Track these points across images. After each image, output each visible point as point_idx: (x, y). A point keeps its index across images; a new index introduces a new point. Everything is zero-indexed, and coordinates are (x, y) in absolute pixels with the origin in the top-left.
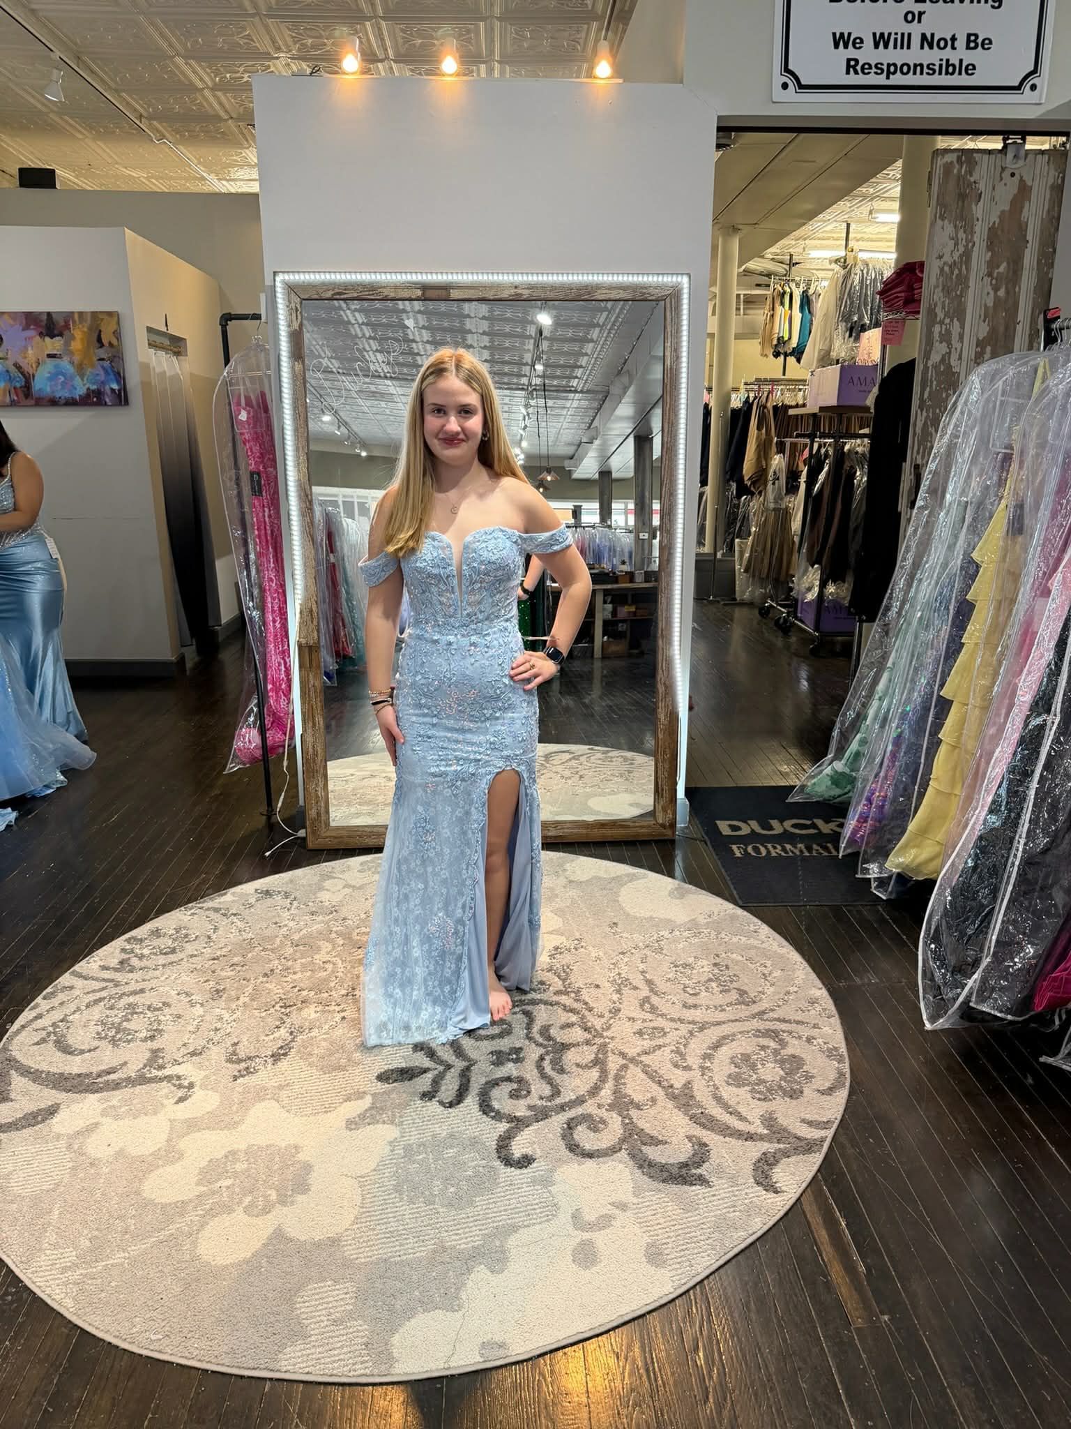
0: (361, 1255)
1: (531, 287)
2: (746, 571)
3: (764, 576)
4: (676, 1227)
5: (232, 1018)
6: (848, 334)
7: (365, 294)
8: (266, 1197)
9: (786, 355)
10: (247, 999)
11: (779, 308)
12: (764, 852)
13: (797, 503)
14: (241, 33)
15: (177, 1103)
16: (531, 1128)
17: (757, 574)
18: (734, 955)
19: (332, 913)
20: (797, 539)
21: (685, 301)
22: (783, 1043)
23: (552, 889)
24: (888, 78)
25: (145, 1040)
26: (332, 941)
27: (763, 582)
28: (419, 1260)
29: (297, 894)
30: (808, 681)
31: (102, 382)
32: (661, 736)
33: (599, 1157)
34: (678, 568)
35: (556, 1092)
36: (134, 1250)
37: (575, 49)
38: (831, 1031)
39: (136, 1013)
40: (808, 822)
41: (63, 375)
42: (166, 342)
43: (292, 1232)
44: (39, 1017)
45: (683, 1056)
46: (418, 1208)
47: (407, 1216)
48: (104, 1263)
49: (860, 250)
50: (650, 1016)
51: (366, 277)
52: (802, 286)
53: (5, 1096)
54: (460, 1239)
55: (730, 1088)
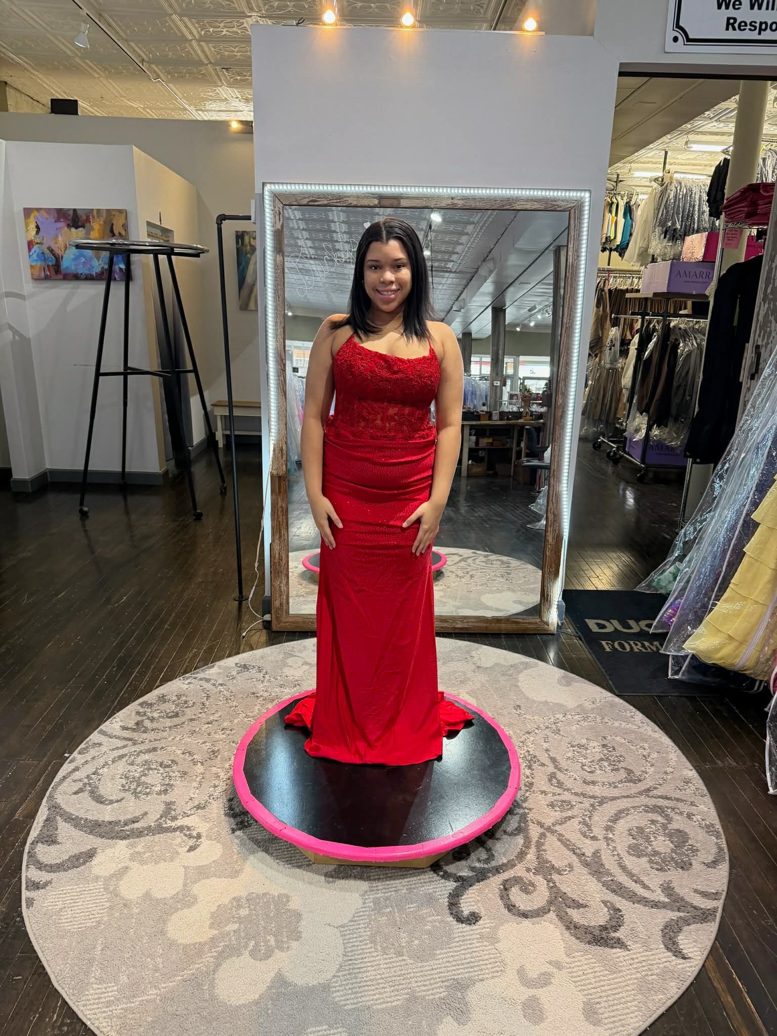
0: (348, 1002)
1: (465, 198)
3: (596, 418)
4: (606, 988)
7: (334, 202)
8: (266, 942)
9: (611, 250)
11: (608, 215)
12: (628, 648)
13: (628, 364)
15: (188, 851)
16: (474, 887)
17: (591, 417)
18: (618, 738)
19: (295, 686)
20: (626, 393)
21: (586, 212)
22: (669, 820)
23: (464, 673)
24: (760, 33)
25: (159, 793)
27: (596, 422)
28: (397, 1010)
29: (268, 669)
32: (548, 554)
33: (533, 917)
35: (491, 857)
36: (164, 987)
37: (479, 12)
38: (706, 809)
39: (152, 769)
41: (84, 256)
42: (160, 233)
43: (291, 977)
44: (76, 769)
45: (589, 828)
46: (390, 959)
47: (382, 966)
48: (140, 999)
49: (675, 172)
50: (558, 791)
51: (335, 189)
52: (625, 198)
53: (53, 838)
54: (428, 990)
55: (631, 858)
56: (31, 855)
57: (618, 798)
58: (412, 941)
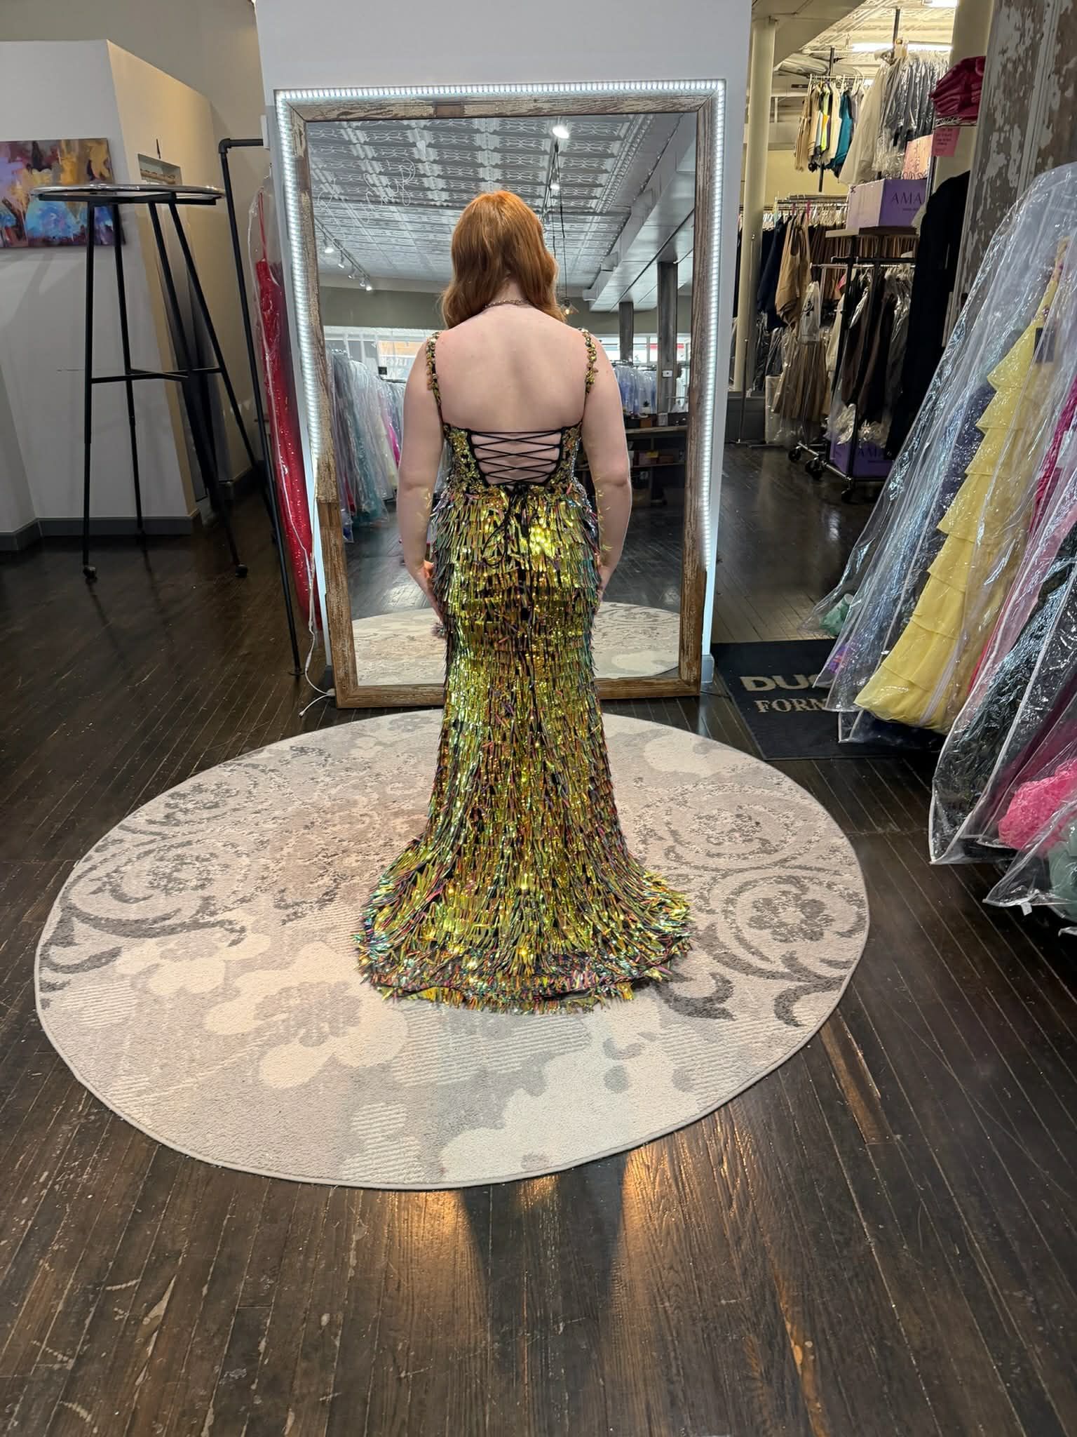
0: (409, 1080)
1: (552, 99)
2: (775, 412)
3: (795, 416)
4: (703, 1056)
5: (277, 868)
6: (892, 142)
7: (372, 114)
8: (319, 1029)
9: (823, 168)
10: (291, 850)
11: (817, 113)
12: (789, 707)
13: (832, 336)
15: (229, 946)
17: (787, 415)
18: (757, 806)
19: (365, 769)
20: (831, 376)
21: (720, 112)
22: (804, 889)
25: (196, 888)
26: (366, 795)
27: (794, 423)
28: (464, 1084)
29: (331, 751)
30: (839, 528)
32: (687, 592)
34: (709, 412)
36: (202, 1076)
38: (851, 878)
39: (185, 864)
41: (56, 212)
42: (159, 171)
43: (345, 1060)
44: (93, 868)
45: (706, 901)
48: (176, 1087)
49: (911, 42)
50: (674, 864)
51: (374, 94)
52: (843, 86)
53: (69, 940)
54: (501, 1065)
55: (753, 930)
56: (44, 957)
57: (746, 870)
58: (487, 1022)
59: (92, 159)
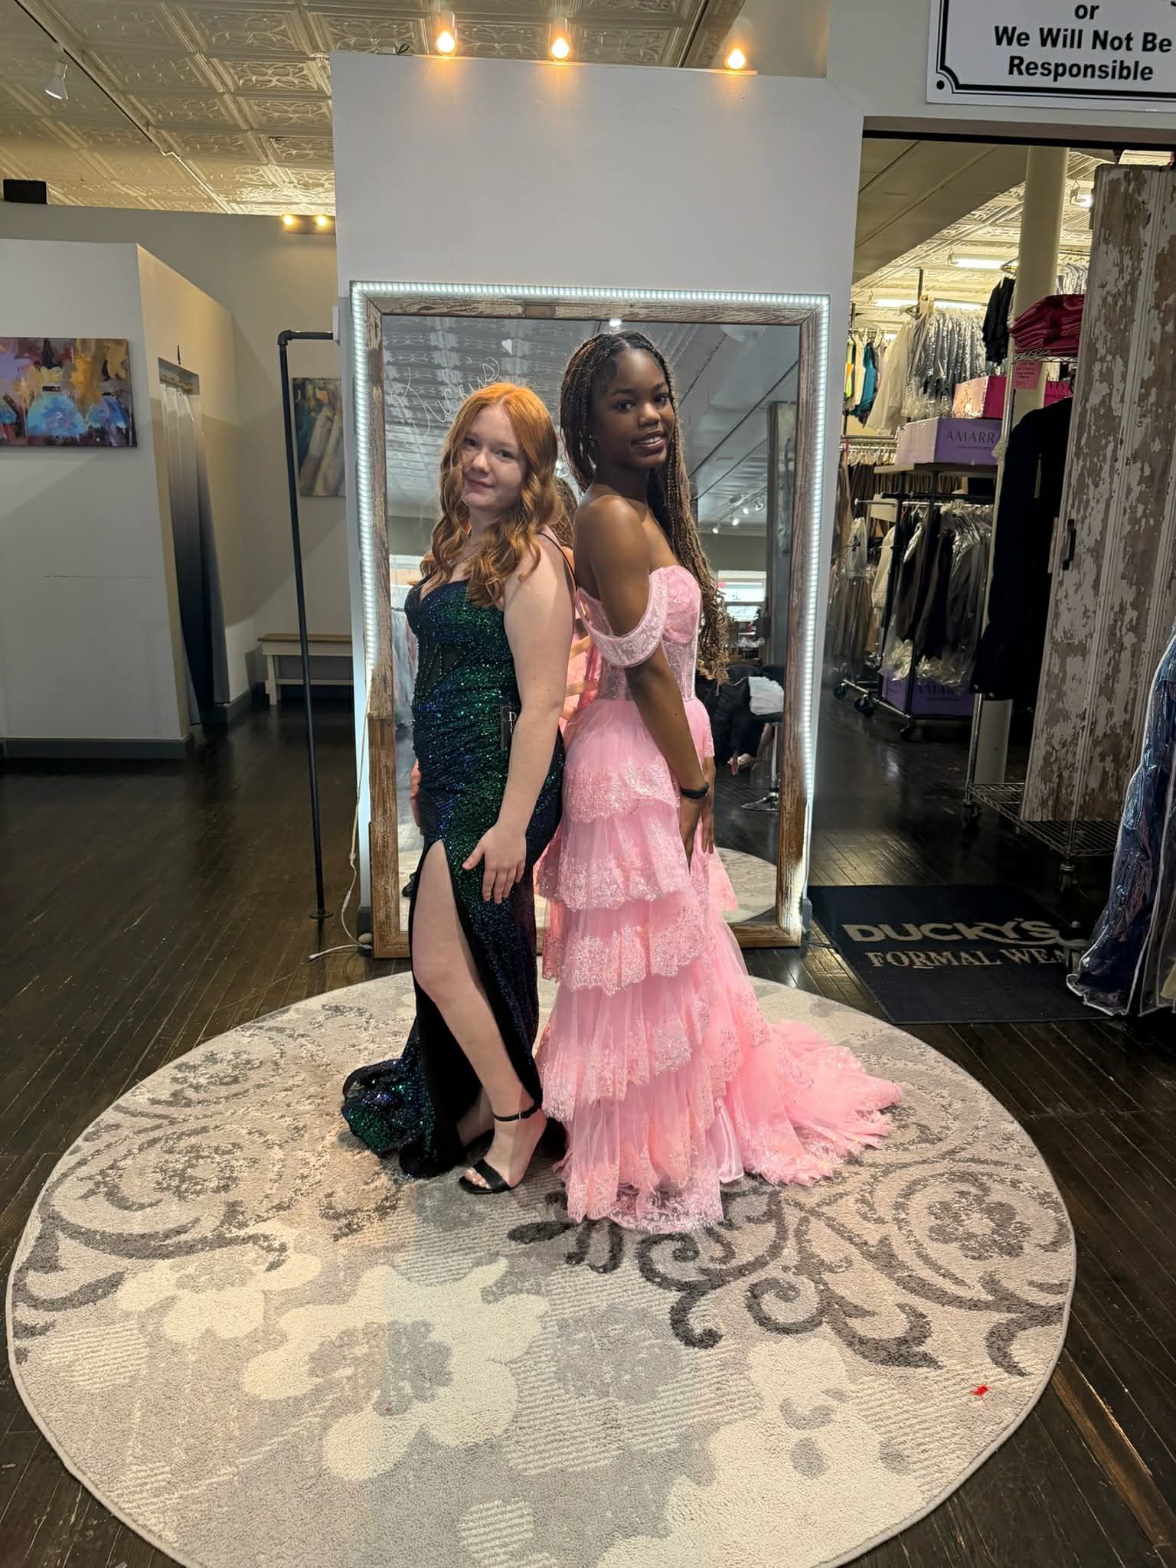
0: (531, 1465)
1: (648, 306)
4: (912, 1421)
5: (320, 1163)
6: (922, 390)
7: (456, 310)
8: (400, 1389)
10: (334, 1139)
12: (906, 962)
13: (881, 573)
14: (276, 27)
15: (268, 1270)
16: (709, 1296)
20: (878, 615)
21: (824, 327)
22: (986, 1190)
24: (1055, 80)
25: (217, 1190)
27: (840, 659)
28: (605, 1470)
29: (374, 1010)
30: (898, 766)
31: (107, 420)
32: (786, 826)
33: (797, 1332)
35: (730, 1254)
36: (243, 1463)
37: (651, 59)
38: (1037, 1174)
39: (203, 1157)
40: (949, 927)
41: (62, 410)
42: (178, 378)
43: (438, 1436)
44: (82, 1163)
45: (871, 1206)
46: (589, 1401)
47: (578, 1413)
48: (208, 1481)
49: (936, 299)
51: (458, 290)
52: (865, 338)
53: (53, 1262)
54: (651, 1440)
55: (935, 1244)
56: (19, 1288)
57: (910, 1165)
58: (621, 1376)
59: (108, 358)
